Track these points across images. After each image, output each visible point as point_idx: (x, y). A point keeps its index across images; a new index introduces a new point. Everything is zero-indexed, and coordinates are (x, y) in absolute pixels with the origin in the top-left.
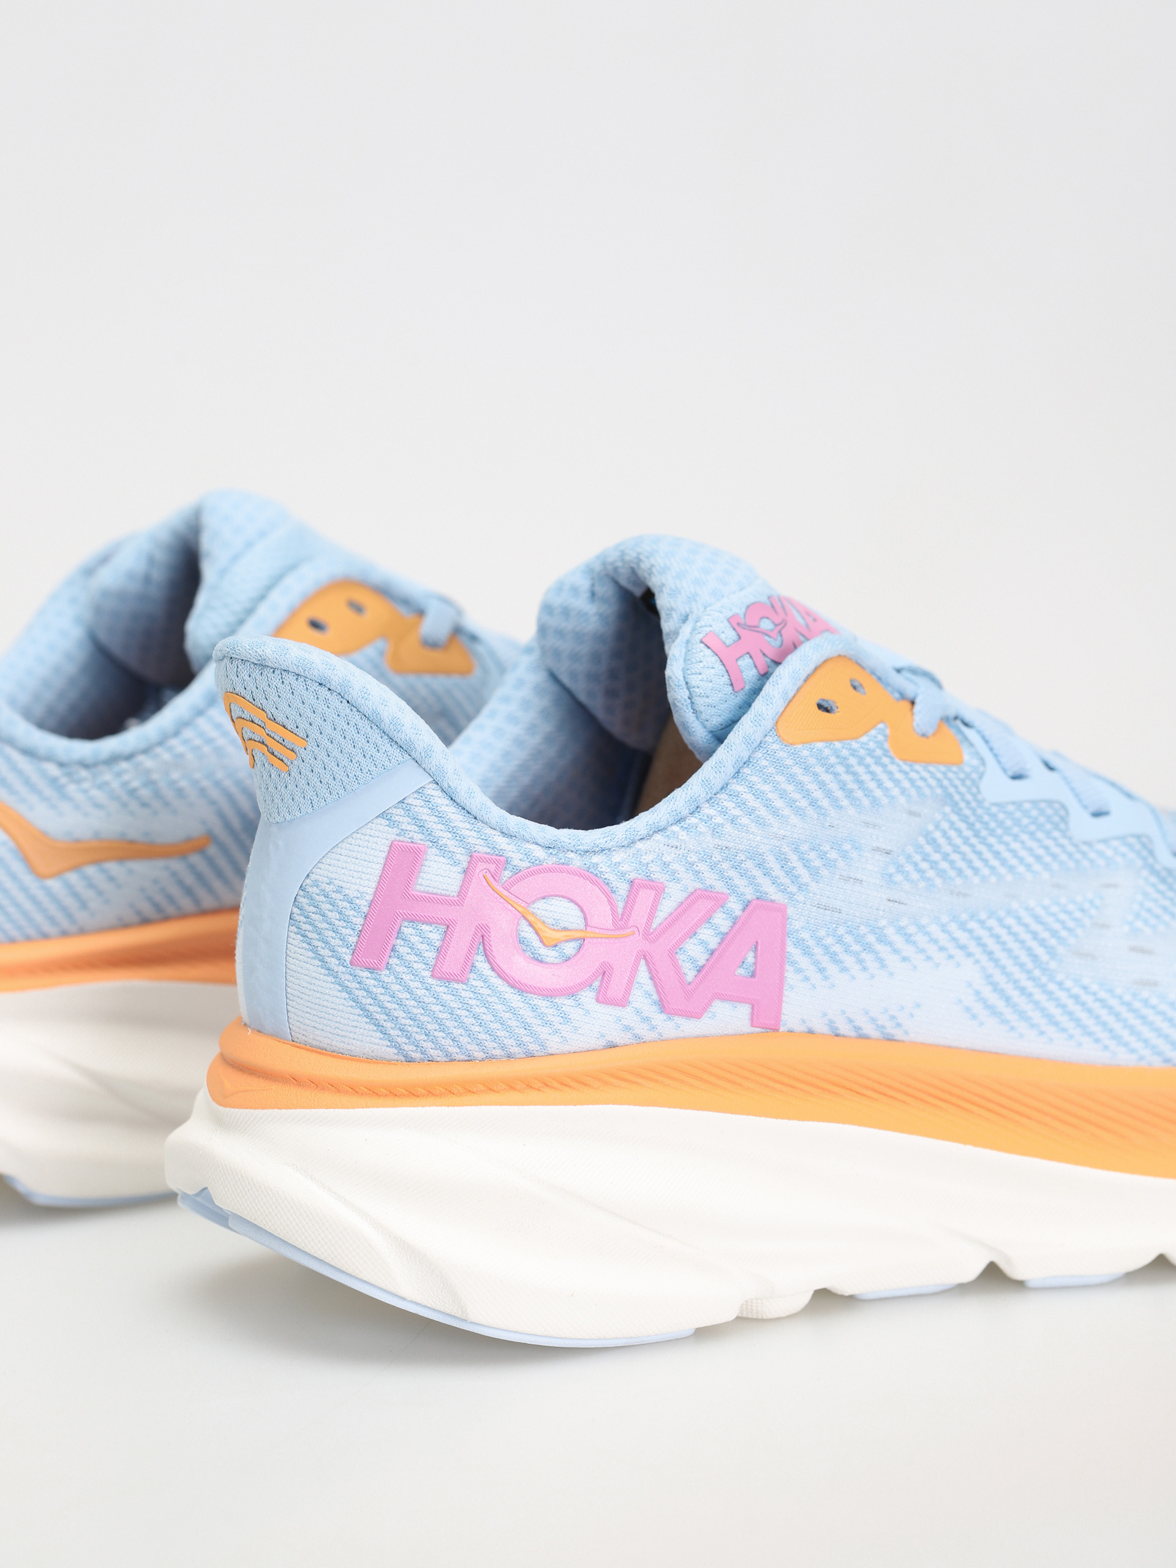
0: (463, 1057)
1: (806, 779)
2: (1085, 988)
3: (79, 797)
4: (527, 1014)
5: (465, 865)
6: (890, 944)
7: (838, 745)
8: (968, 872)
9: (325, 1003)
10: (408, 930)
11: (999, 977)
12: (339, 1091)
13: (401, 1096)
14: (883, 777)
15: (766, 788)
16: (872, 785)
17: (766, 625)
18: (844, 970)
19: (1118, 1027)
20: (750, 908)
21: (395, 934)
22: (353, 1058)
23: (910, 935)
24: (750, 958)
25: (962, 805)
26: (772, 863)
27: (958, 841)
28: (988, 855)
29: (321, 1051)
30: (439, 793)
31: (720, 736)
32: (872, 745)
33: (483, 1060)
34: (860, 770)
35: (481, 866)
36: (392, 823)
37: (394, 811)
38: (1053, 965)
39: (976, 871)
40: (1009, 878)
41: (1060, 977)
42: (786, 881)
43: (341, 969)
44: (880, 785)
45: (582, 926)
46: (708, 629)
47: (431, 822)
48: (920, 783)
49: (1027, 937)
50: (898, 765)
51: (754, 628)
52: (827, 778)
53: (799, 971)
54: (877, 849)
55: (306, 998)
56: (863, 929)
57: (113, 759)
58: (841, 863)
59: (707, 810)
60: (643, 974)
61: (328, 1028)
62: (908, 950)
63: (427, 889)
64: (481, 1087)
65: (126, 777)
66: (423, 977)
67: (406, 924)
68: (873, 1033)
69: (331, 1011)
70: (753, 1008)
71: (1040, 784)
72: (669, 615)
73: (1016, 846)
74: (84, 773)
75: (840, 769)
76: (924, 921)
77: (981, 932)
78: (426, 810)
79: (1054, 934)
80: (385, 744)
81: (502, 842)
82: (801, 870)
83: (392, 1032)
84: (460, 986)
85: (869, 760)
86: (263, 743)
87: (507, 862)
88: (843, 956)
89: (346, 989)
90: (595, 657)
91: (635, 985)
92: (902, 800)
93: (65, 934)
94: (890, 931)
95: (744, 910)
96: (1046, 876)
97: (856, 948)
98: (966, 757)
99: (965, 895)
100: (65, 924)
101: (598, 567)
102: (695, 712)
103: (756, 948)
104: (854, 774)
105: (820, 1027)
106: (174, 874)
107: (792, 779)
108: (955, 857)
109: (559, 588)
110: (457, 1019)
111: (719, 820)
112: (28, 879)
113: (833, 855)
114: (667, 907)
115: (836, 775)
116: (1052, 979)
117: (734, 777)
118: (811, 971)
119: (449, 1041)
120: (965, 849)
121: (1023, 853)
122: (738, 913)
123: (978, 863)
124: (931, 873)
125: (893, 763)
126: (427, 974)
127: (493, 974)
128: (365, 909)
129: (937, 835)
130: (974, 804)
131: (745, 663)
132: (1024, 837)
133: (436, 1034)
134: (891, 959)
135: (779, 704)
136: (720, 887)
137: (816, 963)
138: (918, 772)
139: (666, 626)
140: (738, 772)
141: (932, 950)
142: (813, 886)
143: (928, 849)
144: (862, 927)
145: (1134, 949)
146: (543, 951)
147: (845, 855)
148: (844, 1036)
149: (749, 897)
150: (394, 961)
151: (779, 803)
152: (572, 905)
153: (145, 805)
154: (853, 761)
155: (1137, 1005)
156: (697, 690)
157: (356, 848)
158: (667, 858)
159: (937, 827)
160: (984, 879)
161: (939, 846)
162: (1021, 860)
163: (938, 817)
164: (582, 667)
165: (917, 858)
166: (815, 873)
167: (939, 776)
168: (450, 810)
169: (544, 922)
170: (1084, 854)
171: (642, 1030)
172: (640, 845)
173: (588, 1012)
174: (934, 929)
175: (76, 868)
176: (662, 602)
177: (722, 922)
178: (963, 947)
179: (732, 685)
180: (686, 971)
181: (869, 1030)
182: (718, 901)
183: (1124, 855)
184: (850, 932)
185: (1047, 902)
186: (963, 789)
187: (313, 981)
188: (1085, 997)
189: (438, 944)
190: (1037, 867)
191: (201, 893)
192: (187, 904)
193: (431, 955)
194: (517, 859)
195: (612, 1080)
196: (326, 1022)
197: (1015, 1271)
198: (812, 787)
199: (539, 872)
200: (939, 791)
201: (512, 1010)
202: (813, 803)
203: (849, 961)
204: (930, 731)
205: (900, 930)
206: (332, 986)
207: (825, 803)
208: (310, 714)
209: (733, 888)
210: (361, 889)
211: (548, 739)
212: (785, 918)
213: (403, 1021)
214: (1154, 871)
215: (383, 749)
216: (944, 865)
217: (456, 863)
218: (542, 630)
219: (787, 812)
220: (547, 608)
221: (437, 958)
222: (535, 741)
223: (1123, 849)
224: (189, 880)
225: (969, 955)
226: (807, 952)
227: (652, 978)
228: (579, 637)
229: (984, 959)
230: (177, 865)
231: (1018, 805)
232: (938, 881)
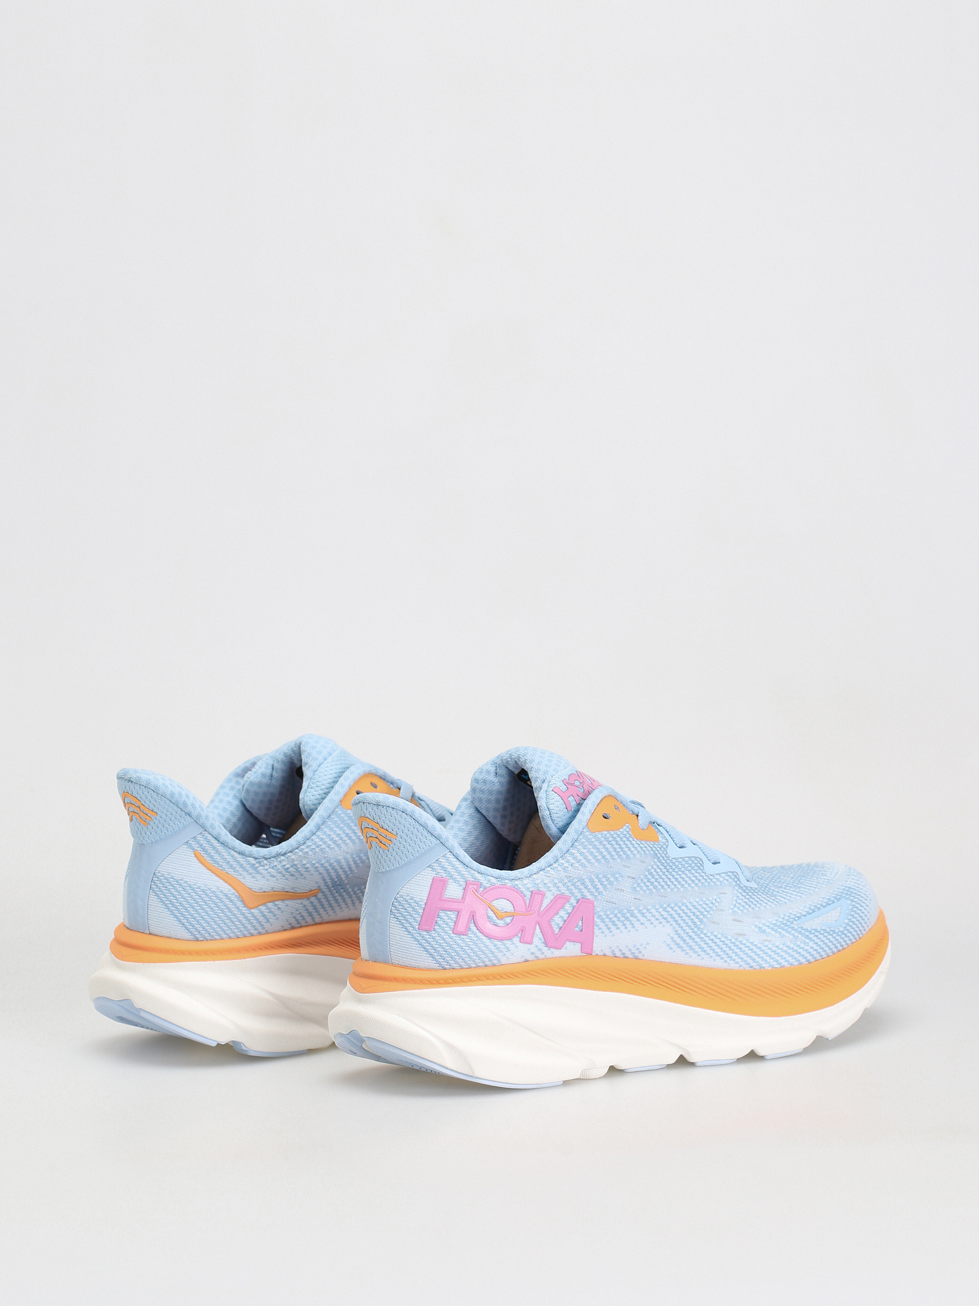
0: (467, 967)
1: (600, 847)
2: (716, 936)
3: (264, 872)
4: (493, 948)
5: (464, 886)
6: (636, 917)
7: (612, 832)
8: (666, 887)
9: (408, 946)
10: (442, 914)
11: (680, 931)
12: (415, 983)
13: (442, 983)
14: (630, 846)
15: (585, 851)
16: (626, 849)
17: (577, 783)
18: (618, 928)
19: (730, 952)
20: (579, 902)
21: (436, 916)
22: (420, 969)
23: (644, 913)
24: (580, 923)
25: (661, 858)
26: (588, 883)
27: (661, 874)
28: (673, 880)
29: (406, 967)
30: (452, 856)
31: (563, 830)
32: (625, 833)
33: (475, 968)
34: (621, 843)
35: (471, 886)
36: (433, 870)
37: (434, 864)
38: (702, 926)
39: (669, 886)
40: (682, 889)
41: (705, 932)
42: (593, 890)
43: (414, 931)
44: (629, 849)
45: (513, 911)
46: (555, 785)
47: (449, 868)
48: (644, 849)
49: (691, 914)
50: (636, 841)
51: (572, 784)
52: (609, 846)
53: (600, 929)
54: (629, 877)
55: (399, 945)
56: (625, 911)
57: (278, 855)
58: (615, 883)
59: (561, 861)
60: (538, 930)
61: (409, 957)
62: (643, 920)
63: (449, 897)
64: (476, 979)
65: (284, 863)
66: (449, 934)
67: (441, 911)
68: (630, 956)
69: (410, 950)
70: (582, 945)
71: (690, 851)
72: (536, 781)
73: (683, 876)
74: (265, 862)
75: (614, 843)
76: (649, 907)
77: (673, 912)
78: (447, 864)
79: (702, 913)
80: (429, 835)
81: (478, 876)
82: (599, 886)
83: (437, 957)
84: (465, 937)
85: (624, 839)
86: (377, 838)
87: (481, 884)
88: (617, 922)
89: (417, 940)
90: (498, 801)
91: (535, 935)
92: (638, 856)
93: (260, 934)
94: (636, 912)
95: (577, 903)
96: (696, 888)
97: (622, 919)
98: (660, 839)
99: (665, 897)
100: (260, 929)
101: (499, 761)
102: (552, 820)
103: (582, 919)
104: (619, 845)
105: (609, 953)
106: (305, 906)
107: (595, 847)
108: (660, 880)
109: (481, 771)
110: (464, 950)
111: (566, 865)
112: (244, 909)
113: (612, 879)
114: (546, 902)
115: (612, 845)
116: (702, 932)
117: (571, 847)
118: (604, 929)
119: (461, 960)
120: (663, 877)
121: (687, 879)
122: (575, 904)
123: (669, 883)
124: (651, 887)
125: (633, 840)
126: (451, 932)
127: (478, 931)
128: (424, 906)
129: (653, 871)
130: (665, 858)
131: (571, 799)
132: (687, 872)
133: (455, 957)
134: (637, 924)
135: (588, 816)
136: (567, 893)
137: (607, 925)
138: (643, 844)
139: (534, 785)
140: (573, 845)
141: (653, 919)
142: (604, 893)
143: (650, 877)
144: (625, 910)
145: (734, 920)
146: (498, 921)
147: (616, 879)
148: (618, 957)
149: (579, 897)
150: (436, 927)
151: (590, 857)
152: (509, 902)
153: (292, 875)
154: (618, 839)
155: (737, 943)
156: (553, 811)
157: (418, 881)
158: (546, 881)
159: (652, 867)
160: (672, 890)
161: (654, 875)
162: (686, 882)
163: (653, 863)
164: (492, 806)
165: (645, 881)
166: (605, 887)
167: (651, 846)
168: (457, 864)
169: (497, 909)
170: (711, 880)
171: (538, 954)
172: (534, 876)
173: (517, 947)
174: (653, 910)
175: (264, 904)
176: (532, 775)
177: (568, 908)
178: (665, 919)
179: (567, 808)
180: (555, 929)
181: (628, 954)
182: (567, 899)
183: (727, 880)
184: (620, 912)
185: (697, 900)
186: (661, 852)
187: (402, 937)
188: (716, 940)
189: (455, 919)
190: (693, 885)
191: (315, 915)
192: (309, 919)
193: (452, 924)
194: (485, 884)
195: (528, 975)
196: (408, 954)
197: (691, 1059)
198: (603, 850)
199: (494, 888)
200: (652, 852)
201: (486, 946)
202: (604, 857)
203: (619, 924)
204: (646, 828)
205: (640, 911)
206: (410, 939)
207: (608, 857)
208: (398, 824)
209: (573, 894)
210: (421, 898)
211: (477, 838)
212: (594, 906)
213: (442, 952)
214: (740, 887)
215: (428, 838)
216: (656, 884)
217: (460, 886)
218: (474, 790)
219: (593, 861)
220: (476, 780)
221: (455, 925)
222: (471, 839)
223: (727, 878)
224: (311, 909)
225: (668, 922)
226: (603, 921)
227: (541, 932)
228: (490, 792)
229: (674, 923)
230: (306, 902)
231: (683, 858)
232: (654, 890)
